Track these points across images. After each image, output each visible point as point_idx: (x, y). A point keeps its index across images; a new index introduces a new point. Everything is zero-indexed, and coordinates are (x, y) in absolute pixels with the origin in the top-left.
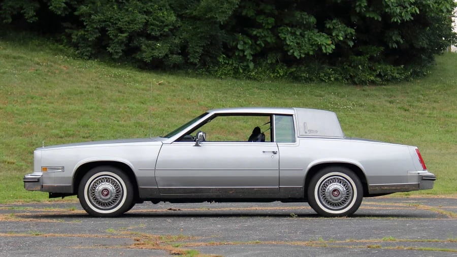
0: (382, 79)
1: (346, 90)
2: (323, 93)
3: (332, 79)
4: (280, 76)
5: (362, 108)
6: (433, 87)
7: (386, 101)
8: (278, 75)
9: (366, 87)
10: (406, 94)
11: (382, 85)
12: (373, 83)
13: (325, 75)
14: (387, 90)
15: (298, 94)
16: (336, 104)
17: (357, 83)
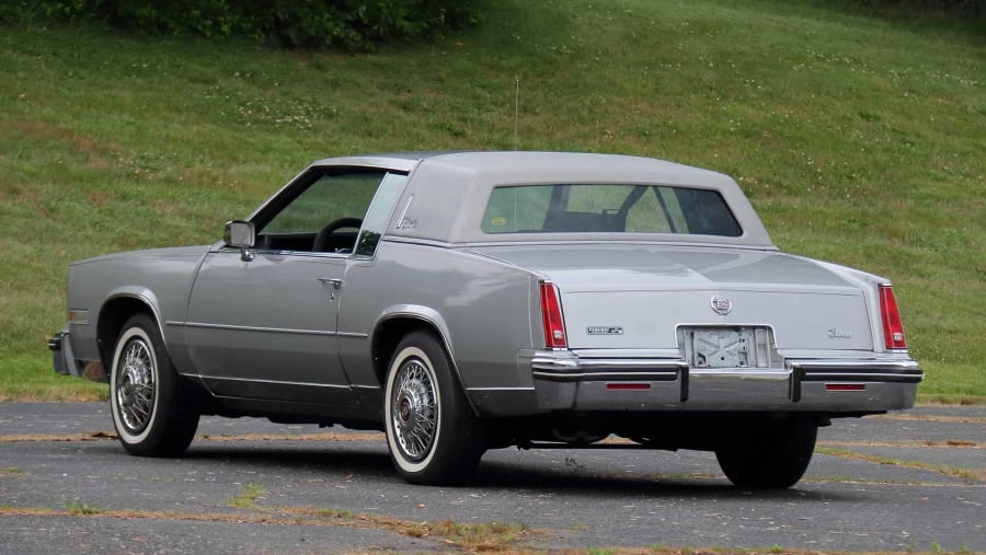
0: (364, 34)
1: (272, 62)
2: (210, 71)
3: (225, 28)
4: (73, 11)
5: (332, 124)
6: (504, 63)
7: (392, 103)
8: (67, 9)
9: (324, 58)
10: (438, 84)
11: (366, 51)
12: (340, 45)
13: (204, 16)
14: (382, 67)
15: (139, 72)
16: (260, 109)
17: (295, 41)
